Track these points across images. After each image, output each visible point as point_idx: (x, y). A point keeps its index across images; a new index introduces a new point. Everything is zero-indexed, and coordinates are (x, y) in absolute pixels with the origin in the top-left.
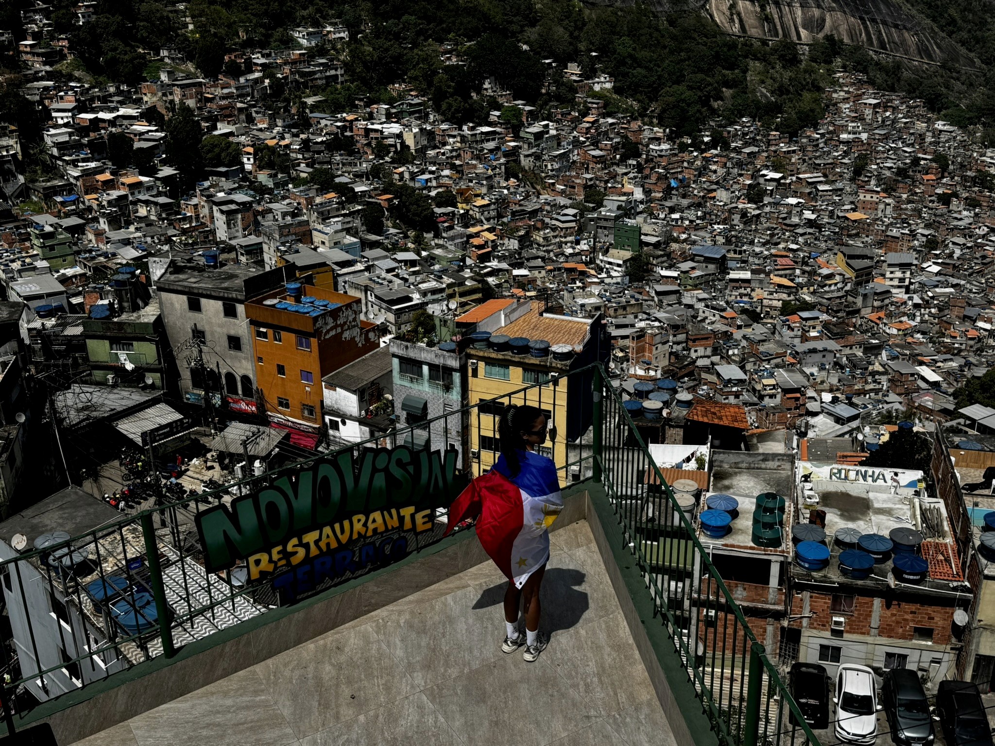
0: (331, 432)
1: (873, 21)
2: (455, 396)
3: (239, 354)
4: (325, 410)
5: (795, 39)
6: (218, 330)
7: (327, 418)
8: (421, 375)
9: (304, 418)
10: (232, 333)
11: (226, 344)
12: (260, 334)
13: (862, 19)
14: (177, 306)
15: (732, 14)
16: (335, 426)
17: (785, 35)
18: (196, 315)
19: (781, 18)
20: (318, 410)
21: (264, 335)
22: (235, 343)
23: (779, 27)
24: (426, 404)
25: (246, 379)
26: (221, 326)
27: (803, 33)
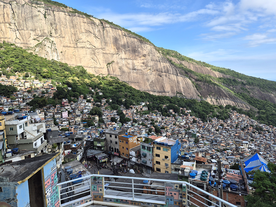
0: (130, 159)
1: (237, 102)
2: (151, 153)
3: (117, 145)
4: (130, 155)
5: (223, 105)
6: (114, 140)
7: (130, 156)
8: (145, 149)
9: (126, 157)
10: (116, 141)
11: (115, 143)
12: (120, 141)
13: (235, 102)
14: (108, 136)
15: (211, 101)
16: (131, 158)
17: (221, 104)
18: (111, 138)
19: (220, 102)
20: (129, 155)
21: (121, 141)
22: (116, 143)
23: (220, 103)
24: (146, 154)
25: (118, 149)
26: (115, 140)
27: (224, 104)
